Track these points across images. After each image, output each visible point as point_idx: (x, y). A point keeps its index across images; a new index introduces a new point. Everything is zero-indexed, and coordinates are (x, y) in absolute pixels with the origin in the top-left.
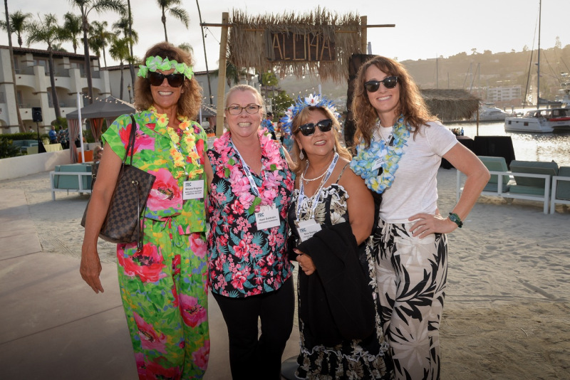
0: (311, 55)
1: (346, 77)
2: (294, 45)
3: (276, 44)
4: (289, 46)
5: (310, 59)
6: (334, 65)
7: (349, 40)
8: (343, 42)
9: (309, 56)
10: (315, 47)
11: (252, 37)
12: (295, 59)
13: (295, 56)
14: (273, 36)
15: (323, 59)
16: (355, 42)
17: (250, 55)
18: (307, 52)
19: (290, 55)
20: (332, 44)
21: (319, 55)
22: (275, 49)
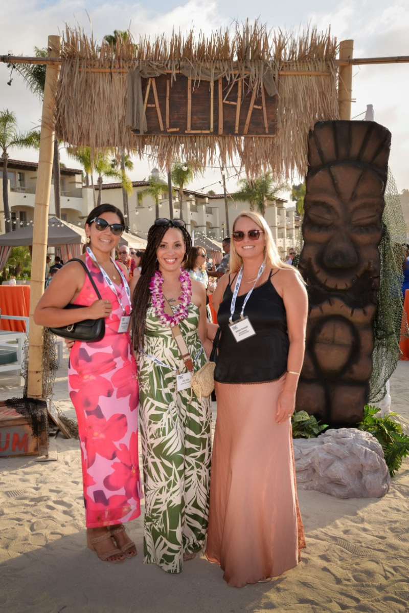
0: (225, 123)
1: (301, 171)
2: (190, 101)
3: (151, 100)
4: (178, 105)
5: (221, 131)
6: (273, 144)
7: (308, 91)
8: (296, 96)
9: (221, 125)
10: (235, 107)
11: (102, 84)
12: (189, 130)
13: (189, 126)
14: (144, 82)
15: (250, 132)
16: (322, 94)
17: (97, 121)
18: (215, 115)
19: (178, 122)
20: (272, 100)
21: (242, 123)
22: (148, 108)
